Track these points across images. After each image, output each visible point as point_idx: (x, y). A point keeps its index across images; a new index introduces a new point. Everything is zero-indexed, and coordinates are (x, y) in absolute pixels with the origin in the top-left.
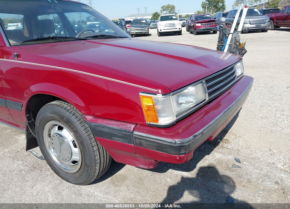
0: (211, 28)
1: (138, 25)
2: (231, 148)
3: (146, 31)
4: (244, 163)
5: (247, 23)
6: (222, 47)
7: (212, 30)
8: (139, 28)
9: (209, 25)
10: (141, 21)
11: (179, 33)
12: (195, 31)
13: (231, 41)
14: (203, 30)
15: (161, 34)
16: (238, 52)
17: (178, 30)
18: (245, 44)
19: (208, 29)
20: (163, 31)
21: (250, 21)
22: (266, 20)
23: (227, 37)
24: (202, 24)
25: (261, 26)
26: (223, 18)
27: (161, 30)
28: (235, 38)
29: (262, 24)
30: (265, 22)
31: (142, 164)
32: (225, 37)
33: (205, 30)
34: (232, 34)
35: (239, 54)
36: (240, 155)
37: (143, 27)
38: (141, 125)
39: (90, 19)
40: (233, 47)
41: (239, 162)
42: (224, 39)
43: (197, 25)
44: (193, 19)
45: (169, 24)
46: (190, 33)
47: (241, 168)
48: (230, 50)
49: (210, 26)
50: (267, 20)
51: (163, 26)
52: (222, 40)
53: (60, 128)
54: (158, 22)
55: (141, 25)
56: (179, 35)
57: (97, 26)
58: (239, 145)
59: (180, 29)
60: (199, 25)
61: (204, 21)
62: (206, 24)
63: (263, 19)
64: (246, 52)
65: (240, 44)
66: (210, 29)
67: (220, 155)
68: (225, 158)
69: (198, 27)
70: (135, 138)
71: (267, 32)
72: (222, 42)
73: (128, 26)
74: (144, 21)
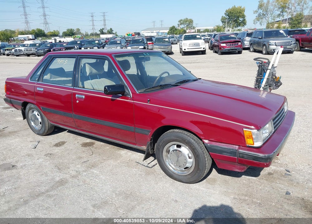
0: (236, 48)
1: (161, 43)
2: (281, 163)
3: (169, 50)
4: (293, 172)
5: (273, 45)
6: (261, 80)
7: (237, 50)
8: (162, 47)
9: (234, 45)
10: (164, 40)
11: (203, 52)
12: (220, 51)
13: (269, 76)
14: (228, 50)
15: (186, 53)
16: (274, 84)
17: (202, 49)
18: (280, 78)
19: (233, 50)
20: (187, 50)
21: (275, 43)
22: (291, 42)
23: (266, 72)
24: (227, 45)
25: (287, 48)
26: (247, 38)
27: (185, 49)
28: (272, 72)
29: (288, 46)
30: (291, 44)
31: (238, 169)
32: (263, 72)
33: (230, 50)
34: (270, 69)
35: (276, 86)
36: (288, 167)
37: (166, 46)
38: (242, 146)
39: (104, 31)
40: (270, 80)
41: (289, 172)
42: (263, 74)
43: (222, 45)
44: (218, 39)
45: (193, 44)
46: (213, 52)
47: (291, 175)
48: (268, 83)
49: (235, 47)
50: (293, 42)
51: (187, 45)
52: (261, 74)
53: (179, 146)
54: (182, 41)
55: (164, 44)
56: (202, 54)
57: (118, 42)
58: (286, 161)
59: (204, 48)
60: (224, 45)
61: (228, 41)
62: (231, 44)
63: (289, 41)
64: (281, 84)
65: (276, 77)
66: (235, 50)
67: (275, 167)
68: (279, 169)
69: (223, 47)
70: (240, 153)
71: (292, 53)
72: (261, 75)
73: (149, 44)
74: (167, 40)
